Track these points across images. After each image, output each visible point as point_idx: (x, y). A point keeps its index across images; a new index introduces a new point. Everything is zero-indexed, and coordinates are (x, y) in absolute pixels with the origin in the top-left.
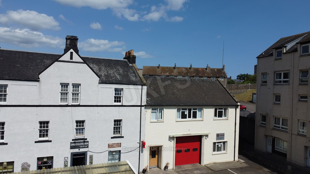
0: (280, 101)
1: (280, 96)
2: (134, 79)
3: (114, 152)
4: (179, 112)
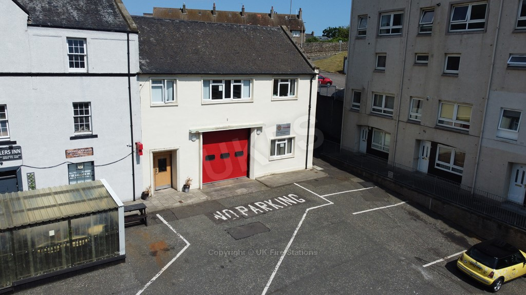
0: (384, 66)
1: (386, 56)
2: (110, 19)
3: (80, 164)
4: (208, 88)
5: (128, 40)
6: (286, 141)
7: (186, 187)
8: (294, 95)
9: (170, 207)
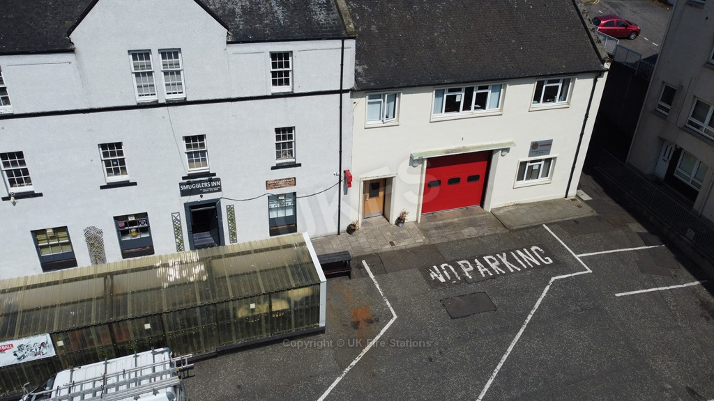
2: (321, 16)
3: (281, 195)
4: (441, 98)
5: (343, 48)
6: (543, 163)
7: (400, 220)
8: (565, 100)
9: (379, 251)
